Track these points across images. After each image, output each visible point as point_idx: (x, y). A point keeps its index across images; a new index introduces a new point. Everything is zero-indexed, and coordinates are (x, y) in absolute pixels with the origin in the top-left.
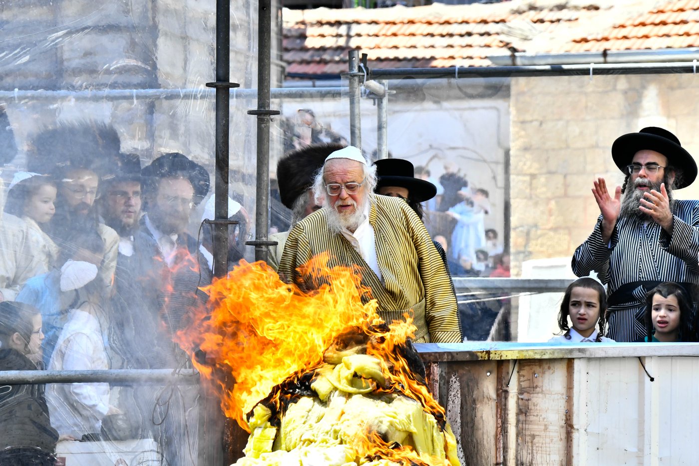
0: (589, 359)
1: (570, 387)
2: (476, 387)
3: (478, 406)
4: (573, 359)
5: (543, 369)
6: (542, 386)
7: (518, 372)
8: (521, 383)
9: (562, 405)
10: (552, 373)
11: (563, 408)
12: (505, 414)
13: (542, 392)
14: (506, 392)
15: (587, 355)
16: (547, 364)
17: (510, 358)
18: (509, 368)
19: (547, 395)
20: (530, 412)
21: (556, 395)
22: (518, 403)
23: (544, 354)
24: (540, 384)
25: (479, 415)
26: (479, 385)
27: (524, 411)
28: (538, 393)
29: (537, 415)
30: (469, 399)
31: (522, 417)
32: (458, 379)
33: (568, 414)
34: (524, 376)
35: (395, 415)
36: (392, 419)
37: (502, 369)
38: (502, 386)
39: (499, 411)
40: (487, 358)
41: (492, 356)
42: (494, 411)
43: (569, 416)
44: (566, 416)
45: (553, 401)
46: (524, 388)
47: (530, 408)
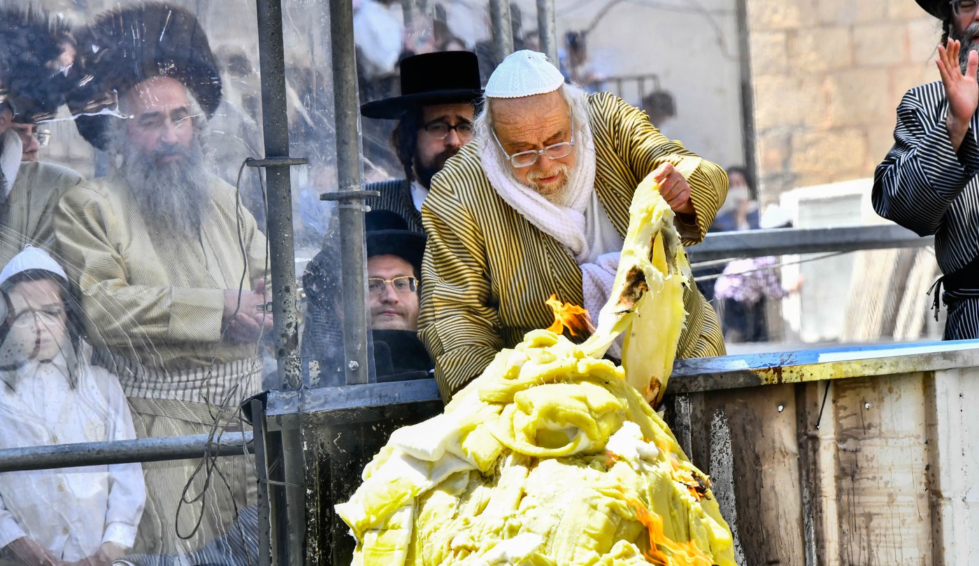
0: (963, 371)
1: (930, 424)
2: (759, 435)
3: (765, 467)
4: (933, 372)
5: (880, 393)
6: (880, 425)
7: (834, 401)
8: (841, 422)
9: (918, 456)
10: (897, 400)
11: (920, 461)
12: (815, 478)
13: (880, 435)
14: (815, 439)
15: (959, 363)
16: (886, 383)
17: (818, 378)
18: (816, 395)
19: (889, 440)
20: (860, 474)
21: (907, 439)
22: (837, 458)
23: (881, 367)
24: (876, 421)
25: (767, 483)
26: (764, 429)
27: (848, 471)
28: (872, 438)
29: (874, 478)
30: (749, 457)
31: (846, 483)
32: (725, 420)
33: (930, 472)
34: (845, 408)
35: (618, 492)
36: (611, 500)
37: (805, 398)
38: (806, 428)
39: (804, 473)
40: (776, 381)
41: (784, 376)
42: (796, 475)
43: (933, 475)
44: (927, 475)
45: (902, 450)
46: (847, 430)
47: (860, 465)
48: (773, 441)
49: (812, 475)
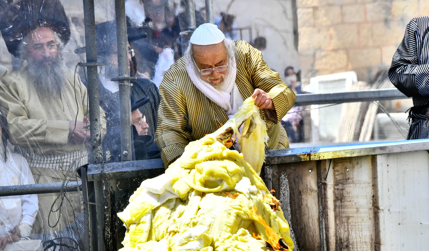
0: (389, 155)
1: (375, 177)
2: (301, 183)
3: (303, 196)
4: (376, 155)
5: (353, 164)
6: (353, 178)
7: (333, 168)
8: (336, 177)
9: (369, 191)
10: (360, 167)
11: (370, 194)
12: (325, 201)
13: (353, 182)
14: (325, 184)
15: (387, 151)
16: (355, 160)
17: (326, 158)
18: (326, 166)
19: (357, 184)
20: (344, 199)
21: (364, 184)
22: (334, 192)
23: (353, 153)
24: (351, 176)
25: (304, 203)
26: (303, 180)
27: (339, 198)
28: (350, 184)
29: (350, 201)
30: (296, 192)
31: (338, 203)
32: (286, 176)
33: (374, 198)
34: (338, 171)
35: (240, 207)
36: (237, 211)
37: (321, 167)
38: (321, 179)
39: (320, 199)
40: (308, 159)
41: (312, 157)
42: (316, 200)
43: (376, 200)
44: (373, 200)
45: (362, 189)
46: (339, 180)
47: (344, 195)
48: (307, 185)
49: (323, 200)
